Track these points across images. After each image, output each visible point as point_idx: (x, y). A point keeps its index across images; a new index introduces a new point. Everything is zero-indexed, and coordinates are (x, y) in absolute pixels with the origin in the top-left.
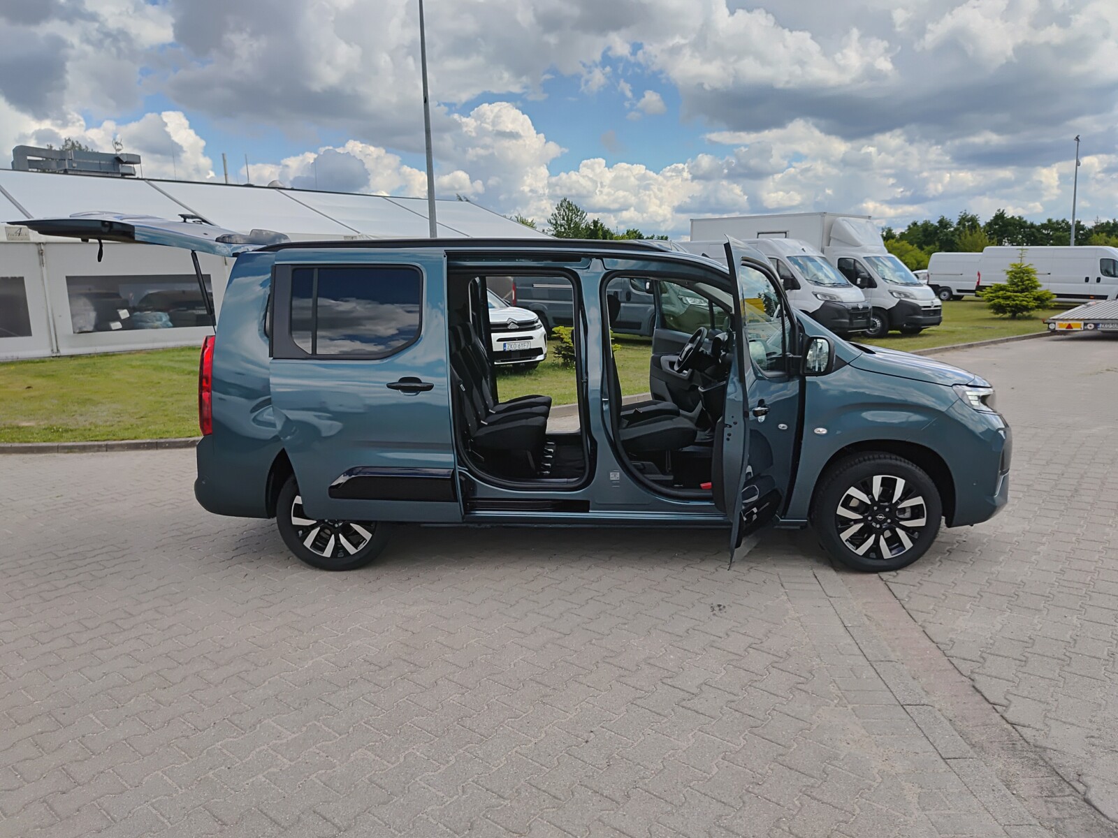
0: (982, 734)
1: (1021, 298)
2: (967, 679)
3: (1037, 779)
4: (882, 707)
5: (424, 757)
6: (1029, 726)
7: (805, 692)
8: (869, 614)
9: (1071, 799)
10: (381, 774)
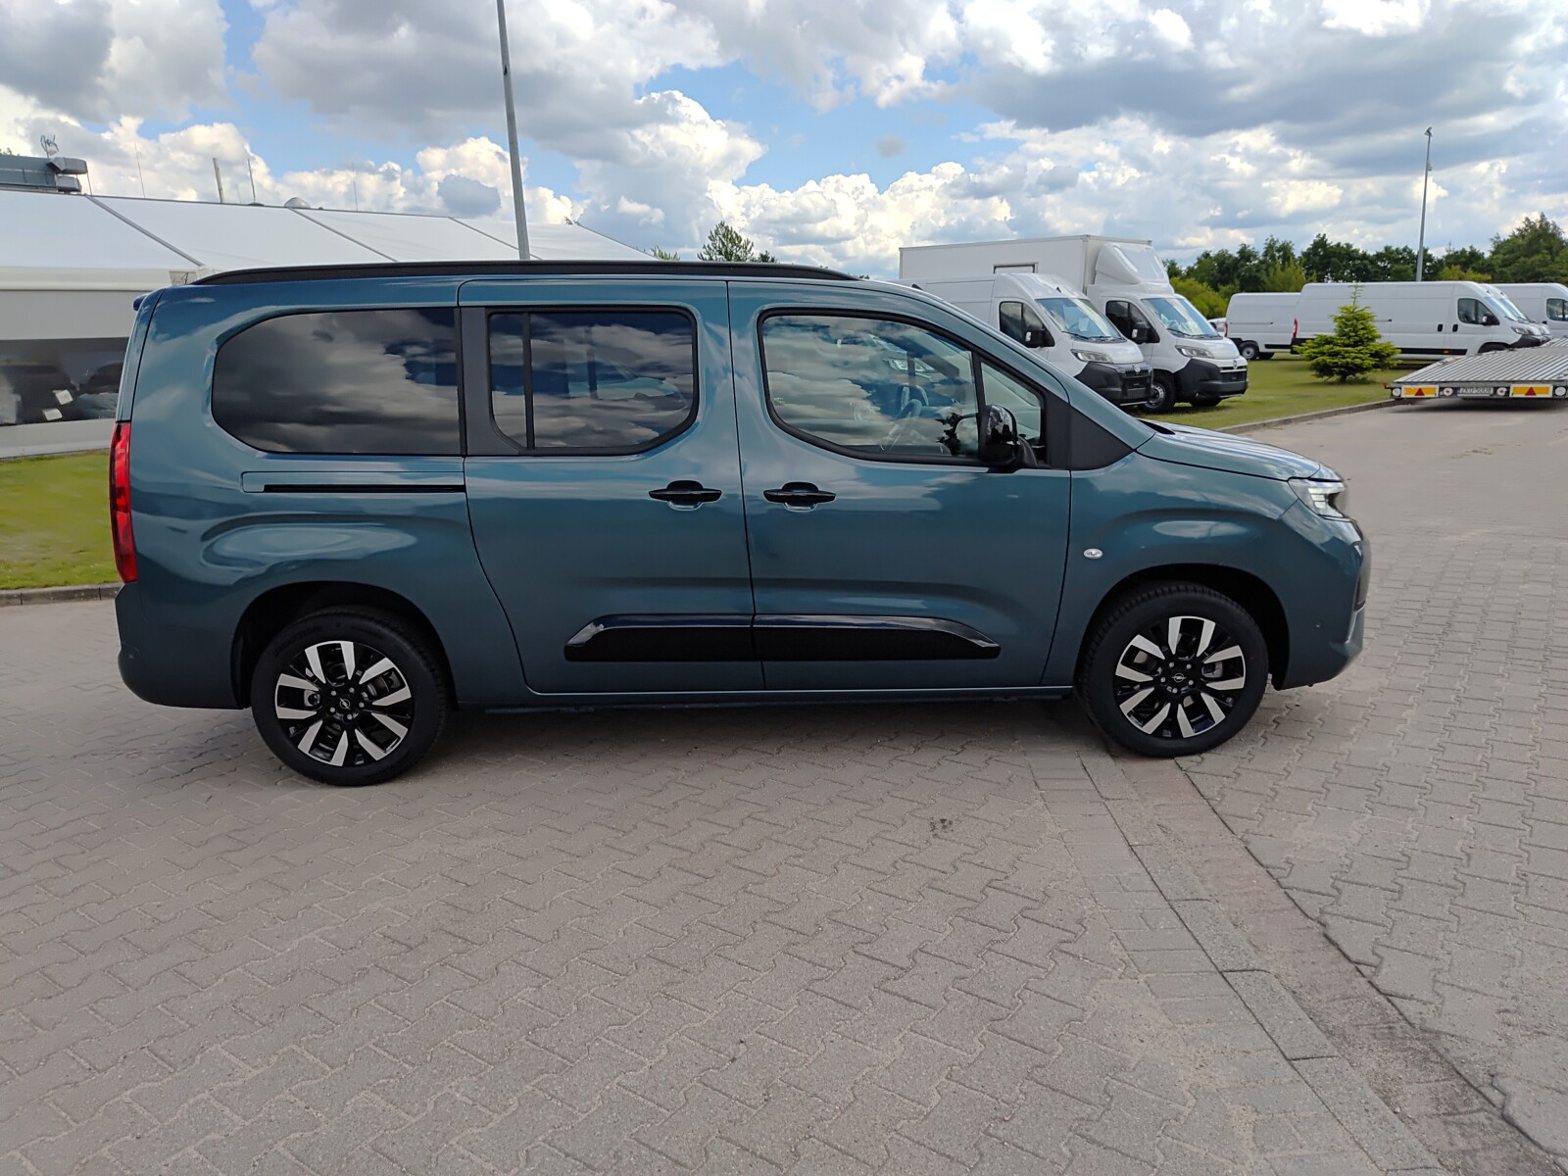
0: (1342, 1014)
1: (1353, 356)
2: (1315, 924)
3: (1430, 1084)
4: (1191, 977)
5: (467, 1101)
6: (1411, 998)
7: (1074, 956)
8: (1164, 823)
9: (1481, 1117)
10: (393, 1136)
